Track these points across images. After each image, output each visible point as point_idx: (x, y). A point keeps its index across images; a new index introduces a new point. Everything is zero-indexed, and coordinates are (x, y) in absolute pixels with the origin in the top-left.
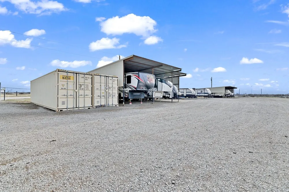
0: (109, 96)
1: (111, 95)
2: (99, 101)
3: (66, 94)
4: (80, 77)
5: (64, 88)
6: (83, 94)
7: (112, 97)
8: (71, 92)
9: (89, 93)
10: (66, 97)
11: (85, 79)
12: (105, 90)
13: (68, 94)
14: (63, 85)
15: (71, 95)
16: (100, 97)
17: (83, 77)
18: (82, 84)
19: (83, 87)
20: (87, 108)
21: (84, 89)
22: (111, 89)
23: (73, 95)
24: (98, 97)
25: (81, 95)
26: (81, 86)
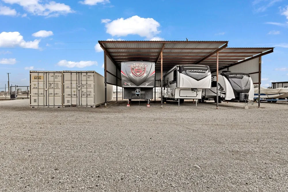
0: (82, 95)
1: (85, 94)
2: (69, 100)
3: (37, 93)
4: (50, 76)
5: (36, 87)
6: (53, 93)
7: (87, 96)
8: (41, 91)
9: (59, 91)
10: (37, 95)
11: (55, 77)
12: (77, 88)
13: (39, 93)
14: (35, 85)
15: (42, 94)
16: (70, 96)
17: (53, 76)
18: (52, 82)
19: (52, 86)
20: (57, 107)
21: (54, 87)
22: (85, 87)
23: (44, 94)
24: (68, 96)
25: (51, 94)
26: (51, 85)
